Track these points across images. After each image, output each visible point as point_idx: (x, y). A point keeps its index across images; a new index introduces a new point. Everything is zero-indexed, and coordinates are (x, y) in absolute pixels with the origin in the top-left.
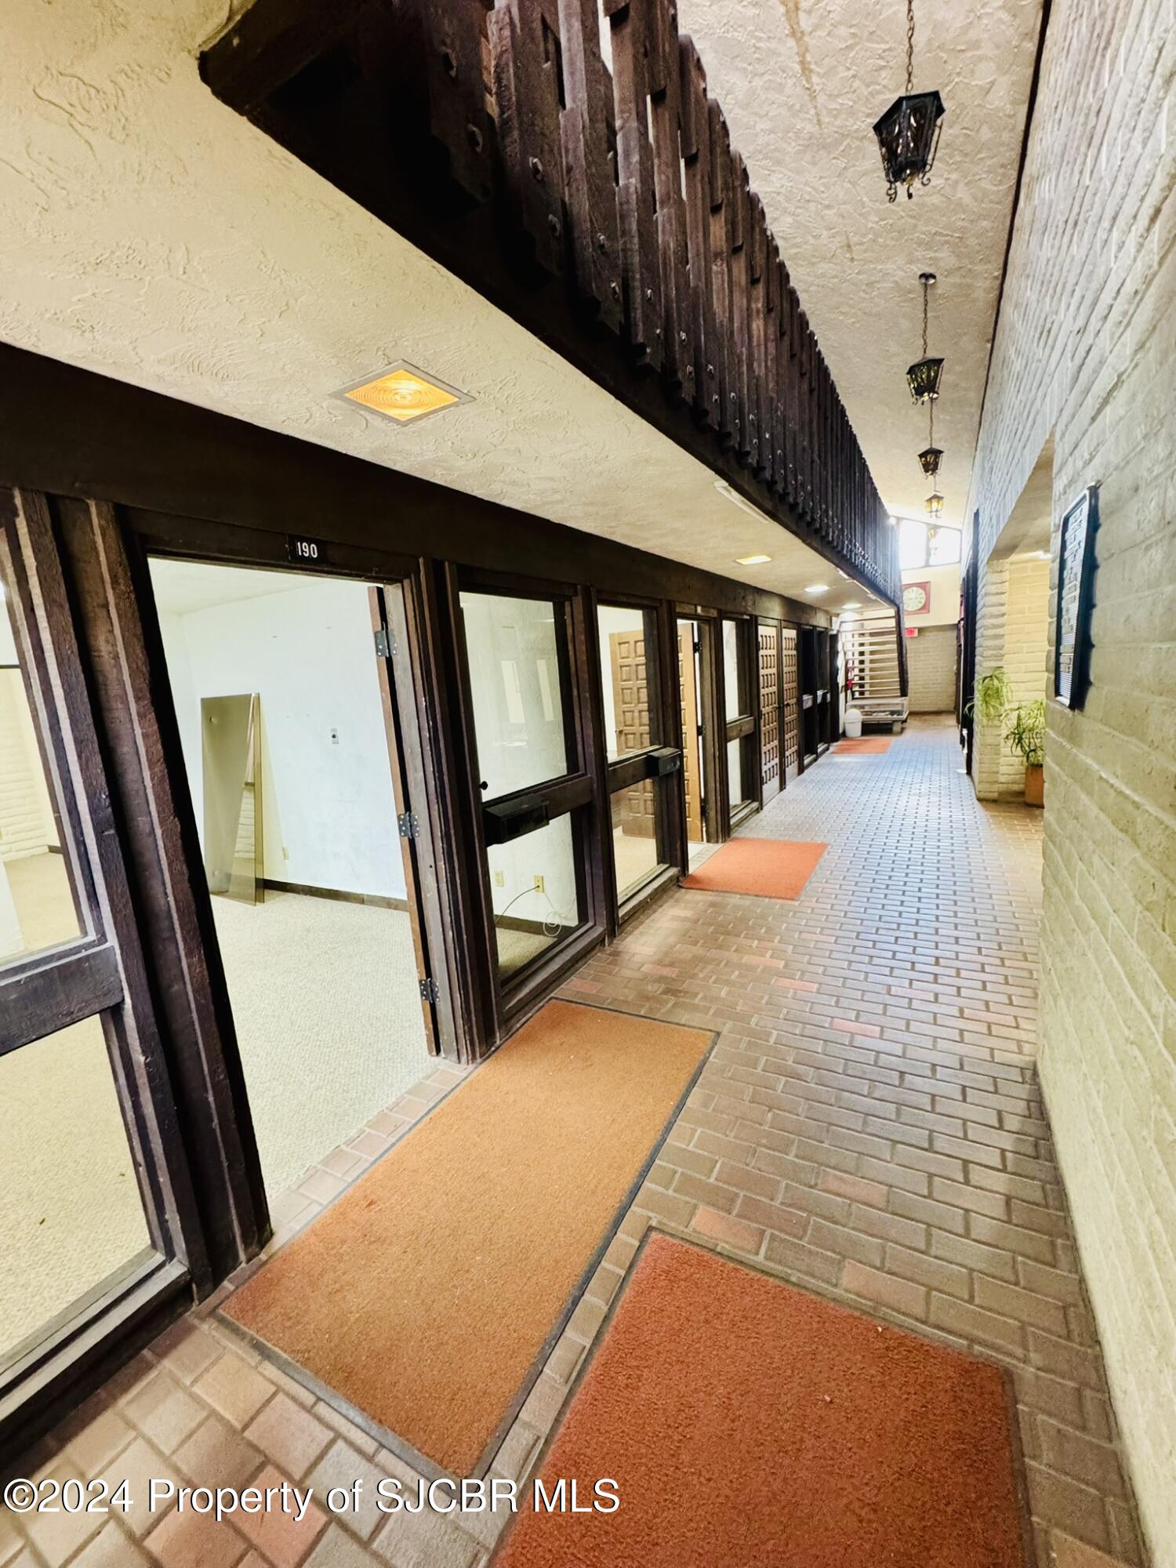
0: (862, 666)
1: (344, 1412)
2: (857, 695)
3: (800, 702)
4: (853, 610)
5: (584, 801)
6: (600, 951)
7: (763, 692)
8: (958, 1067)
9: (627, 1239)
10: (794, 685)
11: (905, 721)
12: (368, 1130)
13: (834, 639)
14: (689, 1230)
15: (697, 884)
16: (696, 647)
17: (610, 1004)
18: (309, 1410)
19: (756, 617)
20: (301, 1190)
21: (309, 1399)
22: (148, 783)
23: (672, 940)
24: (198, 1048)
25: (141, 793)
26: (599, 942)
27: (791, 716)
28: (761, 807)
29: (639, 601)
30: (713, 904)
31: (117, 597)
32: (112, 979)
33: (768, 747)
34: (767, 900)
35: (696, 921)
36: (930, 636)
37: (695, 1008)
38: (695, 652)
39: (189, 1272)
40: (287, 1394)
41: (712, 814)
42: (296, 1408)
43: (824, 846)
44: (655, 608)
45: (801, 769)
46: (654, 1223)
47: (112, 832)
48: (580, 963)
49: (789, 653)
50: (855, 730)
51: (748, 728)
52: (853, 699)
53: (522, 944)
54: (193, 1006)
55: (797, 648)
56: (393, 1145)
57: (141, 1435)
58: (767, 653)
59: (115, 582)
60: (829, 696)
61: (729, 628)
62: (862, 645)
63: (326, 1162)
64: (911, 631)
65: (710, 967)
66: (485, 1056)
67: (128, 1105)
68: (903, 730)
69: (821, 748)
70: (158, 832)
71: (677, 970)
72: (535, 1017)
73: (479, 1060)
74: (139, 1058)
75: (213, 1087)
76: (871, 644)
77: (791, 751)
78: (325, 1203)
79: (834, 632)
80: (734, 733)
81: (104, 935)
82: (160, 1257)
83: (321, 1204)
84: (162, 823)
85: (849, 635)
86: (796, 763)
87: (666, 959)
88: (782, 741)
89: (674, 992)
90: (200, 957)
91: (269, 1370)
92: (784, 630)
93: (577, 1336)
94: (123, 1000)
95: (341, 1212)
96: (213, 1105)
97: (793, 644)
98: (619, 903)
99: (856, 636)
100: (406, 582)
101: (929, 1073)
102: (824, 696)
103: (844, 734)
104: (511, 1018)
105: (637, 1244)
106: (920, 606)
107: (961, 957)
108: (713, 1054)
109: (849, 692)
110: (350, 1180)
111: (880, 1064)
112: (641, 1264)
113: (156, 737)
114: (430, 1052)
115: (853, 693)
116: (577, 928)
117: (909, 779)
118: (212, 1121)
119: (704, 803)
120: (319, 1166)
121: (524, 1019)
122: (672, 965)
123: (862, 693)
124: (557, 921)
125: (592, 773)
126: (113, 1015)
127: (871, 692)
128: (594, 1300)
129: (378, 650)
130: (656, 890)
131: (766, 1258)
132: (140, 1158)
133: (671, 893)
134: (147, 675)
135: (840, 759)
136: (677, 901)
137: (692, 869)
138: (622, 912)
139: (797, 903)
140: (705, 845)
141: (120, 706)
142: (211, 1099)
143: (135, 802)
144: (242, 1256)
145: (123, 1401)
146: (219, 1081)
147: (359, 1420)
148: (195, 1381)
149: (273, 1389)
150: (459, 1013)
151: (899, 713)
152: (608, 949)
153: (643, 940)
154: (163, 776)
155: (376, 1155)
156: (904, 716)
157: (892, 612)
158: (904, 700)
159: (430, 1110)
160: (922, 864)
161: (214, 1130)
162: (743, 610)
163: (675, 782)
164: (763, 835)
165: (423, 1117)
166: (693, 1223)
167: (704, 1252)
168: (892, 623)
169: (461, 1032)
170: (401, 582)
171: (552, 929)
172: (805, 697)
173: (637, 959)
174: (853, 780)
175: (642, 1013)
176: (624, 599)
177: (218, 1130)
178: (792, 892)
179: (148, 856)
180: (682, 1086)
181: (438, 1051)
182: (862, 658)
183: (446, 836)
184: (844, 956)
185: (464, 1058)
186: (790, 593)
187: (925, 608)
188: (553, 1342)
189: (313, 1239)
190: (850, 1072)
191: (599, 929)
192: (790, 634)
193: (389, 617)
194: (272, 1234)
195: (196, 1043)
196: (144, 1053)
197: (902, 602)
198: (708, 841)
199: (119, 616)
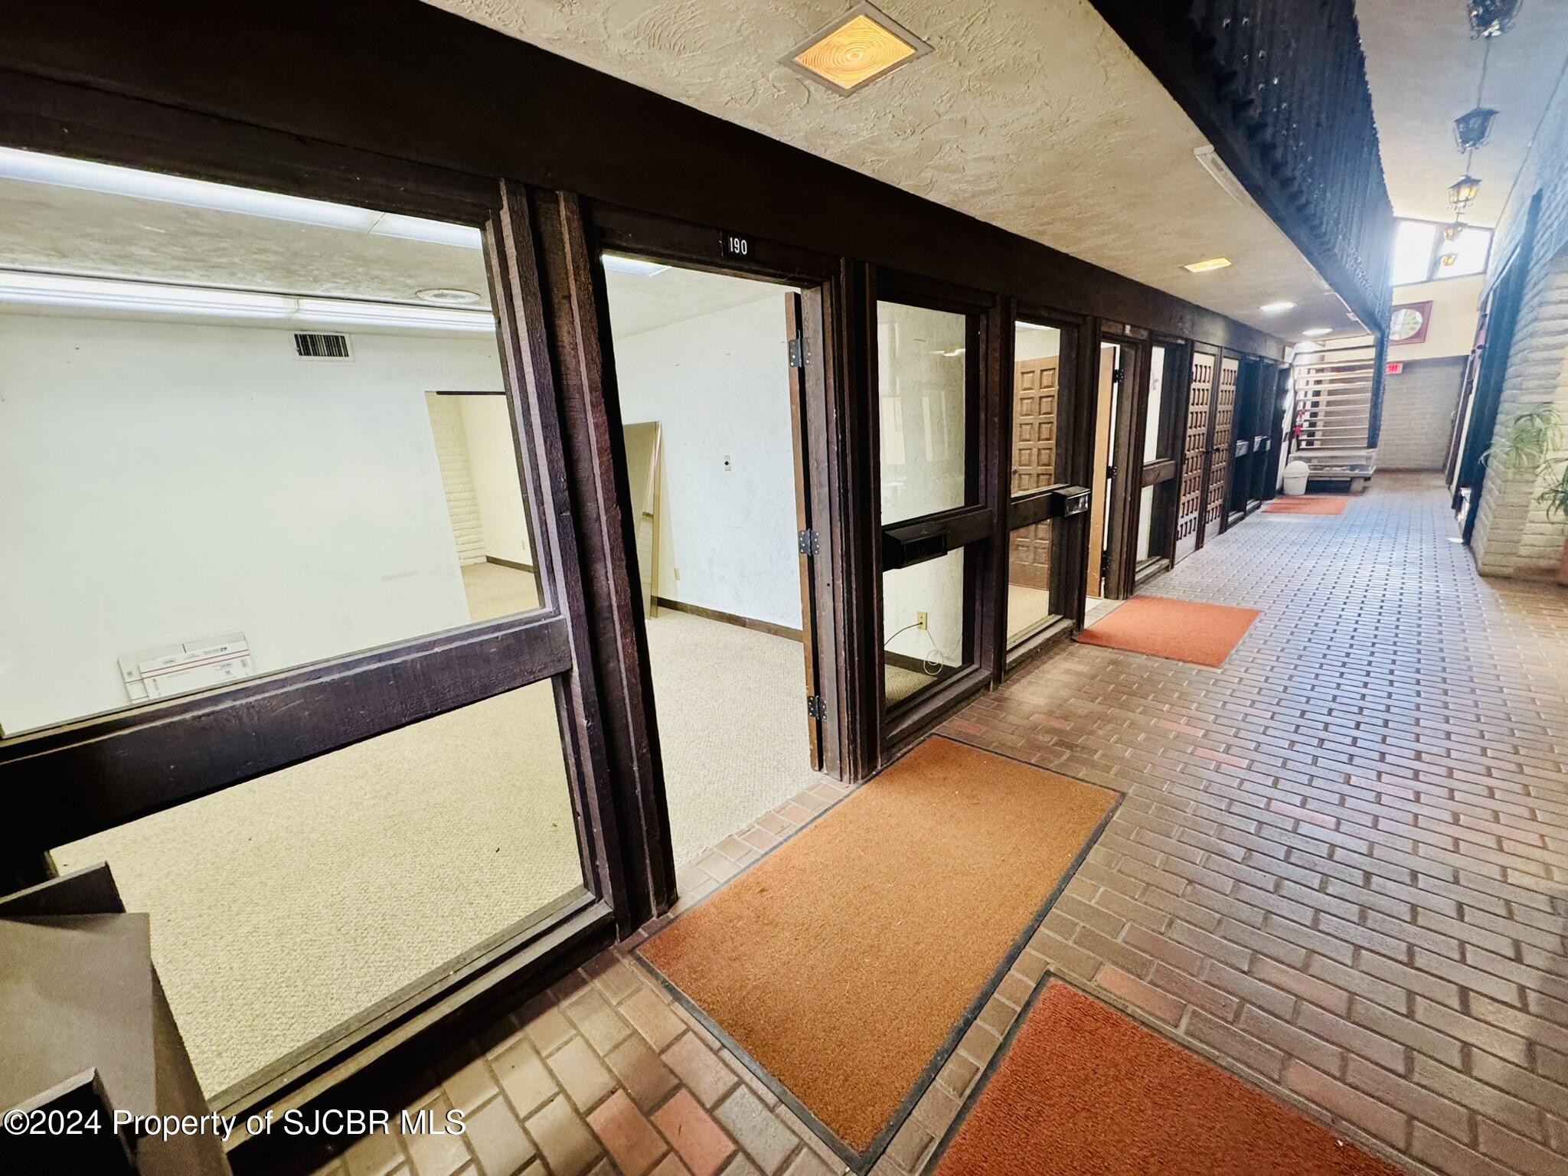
0: (1315, 410)
1: (747, 1063)
2: (1303, 445)
3: (1232, 448)
4: (1315, 339)
5: (983, 535)
6: (984, 695)
7: (1190, 432)
8: (1451, 879)
9: (1021, 978)
10: (1228, 427)
11: (1367, 479)
12: (757, 827)
13: (1285, 373)
14: (1093, 984)
15: (1094, 639)
16: (1117, 376)
17: (997, 747)
18: (716, 1053)
19: (1193, 342)
20: (700, 866)
21: (717, 1045)
22: (597, 471)
23: (1065, 693)
24: (627, 722)
25: (591, 481)
26: (984, 685)
27: (1219, 463)
28: (1172, 565)
29: (1058, 316)
30: (1114, 662)
31: (579, 288)
32: (564, 648)
33: (1189, 497)
34: (1181, 664)
35: (1093, 678)
36: (1420, 373)
37: (1094, 765)
38: (1114, 381)
39: (614, 913)
40: (695, 1033)
41: (1115, 566)
42: (705, 1049)
43: (1257, 613)
44: (1078, 326)
45: (1224, 527)
46: (1052, 969)
47: (568, 514)
48: (963, 704)
49: (1228, 387)
50: (1298, 487)
51: (1167, 474)
52: (1299, 449)
53: (900, 679)
54: (625, 683)
55: (1237, 382)
56: (781, 843)
57: (579, 1034)
58: (1200, 386)
59: (577, 274)
60: (1269, 442)
61: (1158, 355)
62: (1318, 382)
63: (722, 846)
64: (1394, 366)
65: (1110, 726)
66: (867, 778)
67: (572, 761)
68: (1364, 490)
69: (1250, 505)
70: (603, 518)
71: (1072, 724)
72: (916, 750)
73: (860, 781)
74: (582, 722)
75: (638, 760)
76: (1332, 381)
77: (1214, 504)
78: (722, 882)
79: (1286, 366)
80: (1151, 478)
81: (558, 608)
82: (590, 896)
83: (718, 882)
84: (607, 511)
85: (1304, 370)
86: (1218, 519)
87: (1060, 711)
88: (1205, 492)
89: (1070, 747)
90: (632, 639)
91: (681, 1011)
92: (1225, 360)
93: (970, 1057)
94: (572, 668)
95: (738, 891)
96: (637, 775)
97: (1232, 378)
98: (1008, 648)
99: (1313, 372)
100: (826, 285)
101: (1408, 880)
102: (1263, 443)
103: (1281, 492)
104: (893, 746)
105: (1034, 986)
106: (1412, 333)
107: (1454, 754)
108: (1117, 814)
109: (1294, 441)
110: (743, 867)
111: (1335, 858)
112: (1038, 1004)
113: (605, 427)
114: (813, 767)
115: (1299, 443)
116: (961, 669)
117: (1374, 545)
118: (636, 788)
119: (1106, 557)
120: (715, 850)
121: (905, 750)
122: (1066, 718)
123: (1310, 443)
124: (938, 660)
125: (994, 506)
126: (562, 680)
127: (1323, 442)
128: (988, 1028)
129: (791, 360)
130: (1049, 639)
131: (1187, 1033)
132: (579, 809)
133: (1062, 646)
134: (600, 366)
135: (1273, 518)
136: (1072, 654)
137: (1088, 623)
138: (1010, 658)
139: (1219, 671)
140: (1102, 601)
141: (577, 396)
142: (635, 768)
143: (586, 488)
144: (654, 911)
145: (565, 1004)
146: (643, 754)
147: (759, 1073)
148: (619, 1004)
149: (684, 1027)
150: (845, 732)
151: (1361, 467)
152: (992, 694)
153: (1032, 689)
154: (609, 466)
155: (766, 849)
156: (1371, 472)
157: (1370, 339)
158: (1372, 452)
159: (815, 818)
160: (1395, 644)
161: (637, 797)
162: (1179, 333)
163: (1080, 526)
164: (1174, 595)
165: (807, 824)
166: (1098, 977)
167: (1112, 1010)
168: (1371, 353)
169: (845, 751)
170: (820, 284)
171: (932, 667)
172: (1239, 443)
173: (1025, 708)
174: (1293, 543)
175: (1033, 762)
176: (1045, 314)
177: (640, 797)
178: (1215, 659)
179: (596, 539)
180: (1083, 839)
181: (821, 767)
182: (1316, 399)
183: (846, 556)
184: (1286, 735)
185: (846, 777)
186: (1239, 314)
187: (1420, 336)
188: (946, 1056)
189: (713, 910)
190: (1292, 860)
191: (985, 673)
192: (1231, 365)
193: (805, 324)
194: (677, 898)
195: (626, 717)
196: (587, 718)
197: (1389, 327)
198: (1106, 597)
199: (580, 307)
